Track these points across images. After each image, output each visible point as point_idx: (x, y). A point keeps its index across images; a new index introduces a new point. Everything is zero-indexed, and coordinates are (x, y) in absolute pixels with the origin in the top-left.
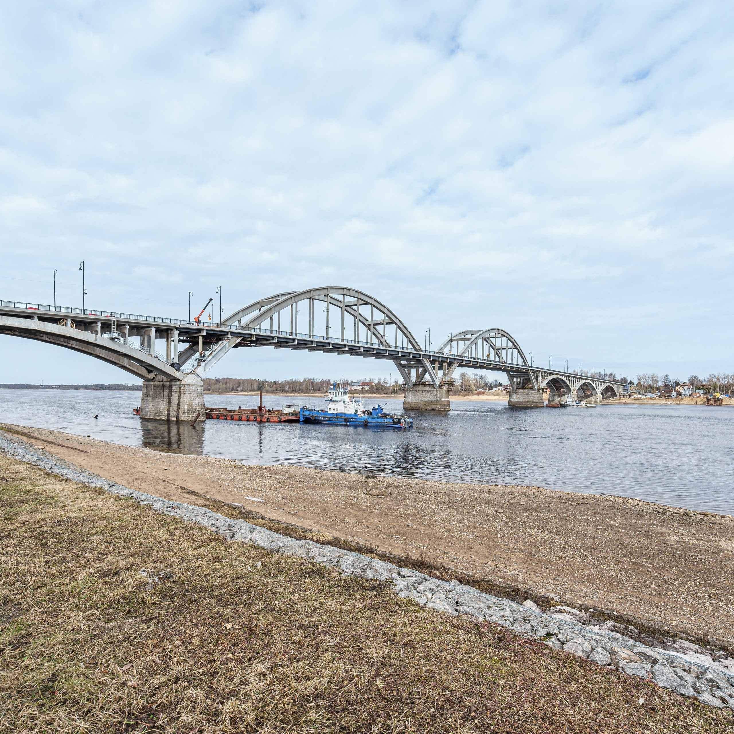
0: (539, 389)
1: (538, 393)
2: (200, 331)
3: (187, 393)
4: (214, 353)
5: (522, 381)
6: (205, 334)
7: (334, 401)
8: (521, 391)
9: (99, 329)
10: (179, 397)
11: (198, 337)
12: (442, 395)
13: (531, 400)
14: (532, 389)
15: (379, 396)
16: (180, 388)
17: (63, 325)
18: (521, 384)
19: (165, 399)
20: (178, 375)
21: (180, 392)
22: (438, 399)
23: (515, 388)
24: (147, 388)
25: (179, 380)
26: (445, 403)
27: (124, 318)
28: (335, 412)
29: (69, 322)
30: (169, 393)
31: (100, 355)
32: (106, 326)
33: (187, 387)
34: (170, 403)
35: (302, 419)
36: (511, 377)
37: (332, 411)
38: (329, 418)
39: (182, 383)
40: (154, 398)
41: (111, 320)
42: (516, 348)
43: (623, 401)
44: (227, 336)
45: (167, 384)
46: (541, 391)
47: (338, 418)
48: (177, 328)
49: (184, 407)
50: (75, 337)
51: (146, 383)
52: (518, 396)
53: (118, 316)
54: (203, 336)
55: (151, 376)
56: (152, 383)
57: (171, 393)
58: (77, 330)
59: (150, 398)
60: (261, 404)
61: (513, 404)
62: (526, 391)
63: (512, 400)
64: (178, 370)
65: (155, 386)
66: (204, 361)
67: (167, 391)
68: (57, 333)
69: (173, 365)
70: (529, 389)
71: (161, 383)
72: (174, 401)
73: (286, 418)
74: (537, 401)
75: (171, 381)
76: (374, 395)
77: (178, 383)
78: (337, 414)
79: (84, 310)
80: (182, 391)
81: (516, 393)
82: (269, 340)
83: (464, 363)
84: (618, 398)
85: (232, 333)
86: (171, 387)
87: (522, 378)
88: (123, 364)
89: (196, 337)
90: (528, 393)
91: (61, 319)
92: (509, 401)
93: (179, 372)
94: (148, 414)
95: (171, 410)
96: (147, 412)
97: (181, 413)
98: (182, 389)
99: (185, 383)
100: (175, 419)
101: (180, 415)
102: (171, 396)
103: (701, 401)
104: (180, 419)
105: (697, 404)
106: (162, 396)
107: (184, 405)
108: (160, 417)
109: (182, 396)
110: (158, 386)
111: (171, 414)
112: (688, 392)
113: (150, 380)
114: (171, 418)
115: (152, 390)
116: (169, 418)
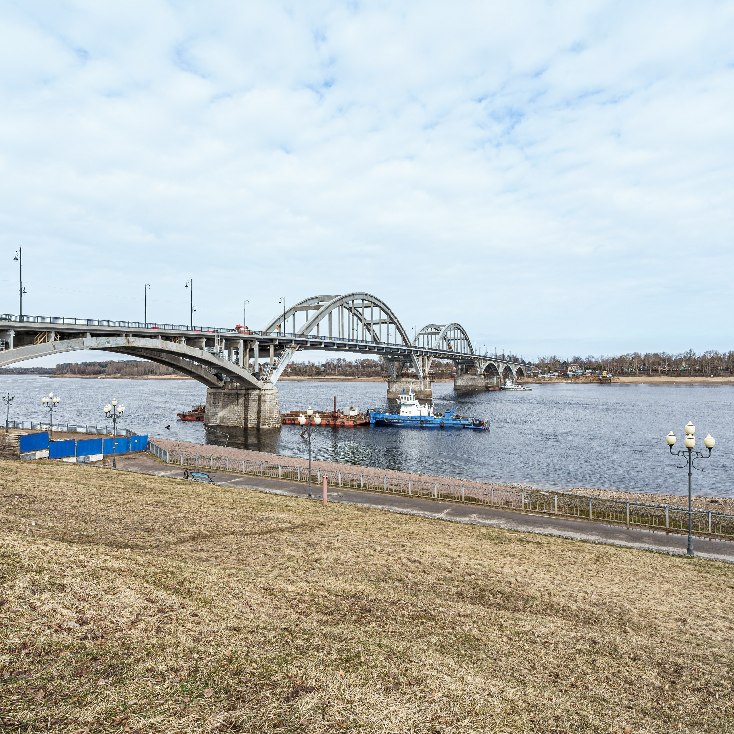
0: (480, 375)
1: (481, 378)
2: (271, 340)
3: (268, 401)
4: (282, 360)
5: (464, 368)
6: (277, 343)
7: (406, 405)
8: (465, 376)
9: (204, 344)
10: (259, 405)
11: (269, 346)
12: (425, 385)
13: (475, 384)
14: (475, 374)
15: (303, 378)
16: (260, 397)
17: (178, 343)
18: (464, 370)
19: (241, 407)
20: (259, 384)
21: (260, 400)
22: (422, 389)
23: (460, 374)
24: (213, 394)
25: (259, 389)
26: (429, 393)
27: (224, 333)
28: (408, 414)
29: (184, 339)
30: (245, 401)
31: (184, 367)
32: (211, 341)
33: (267, 396)
34: (246, 411)
35: (372, 421)
36: (457, 364)
37: (405, 414)
38: (404, 420)
39: (263, 392)
40: (225, 406)
41: (214, 336)
42: (466, 339)
43: (531, 380)
44: (290, 344)
45: (243, 392)
46: (483, 376)
47: (412, 421)
48: (257, 339)
49: (265, 414)
50: (189, 354)
51: (212, 391)
52: (462, 381)
53: (219, 331)
54: (275, 346)
55: (221, 384)
56: (223, 391)
57: (248, 402)
58: (188, 346)
59: (219, 406)
60: (335, 408)
61: (459, 388)
62: (470, 376)
63: (458, 384)
64: (258, 379)
65: (225, 394)
66: (276, 368)
67: (242, 400)
68: (176, 351)
69: (254, 374)
70: (472, 374)
71: (234, 391)
72: (253, 409)
73: (362, 422)
74: (480, 385)
75: (248, 389)
76: (299, 378)
77: (258, 391)
78: (412, 417)
79: (192, 327)
80: (262, 399)
81: (460, 378)
82: (316, 345)
83: (437, 356)
84: (525, 377)
85: (295, 341)
86: (247, 395)
87: (464, 365)
88: (200, 374)
89: (267, 346)
90: (472, 378)
91: (176, 337)
92: (455, 386)
93: (260, 381)
94: (218, 421)
95: (249, 417)
96: (216, 419)
97: (262, 421)
98: (262, 397)
99: (267, 392)
100: (255, 426)
101: (261, 423)
102: (248, 404)
103: (594, 380)
104: (261, 427)
105: (591, 383)
106: (236, 404)
107: (265, 413)
108: (235, 425)
109: (262, 405)
110: (230, 394)
111: (249, 422)
112: (579, 371)
113: (219, 388)
114: (249, 426)
115: (222, 398)
116: (247, 425)
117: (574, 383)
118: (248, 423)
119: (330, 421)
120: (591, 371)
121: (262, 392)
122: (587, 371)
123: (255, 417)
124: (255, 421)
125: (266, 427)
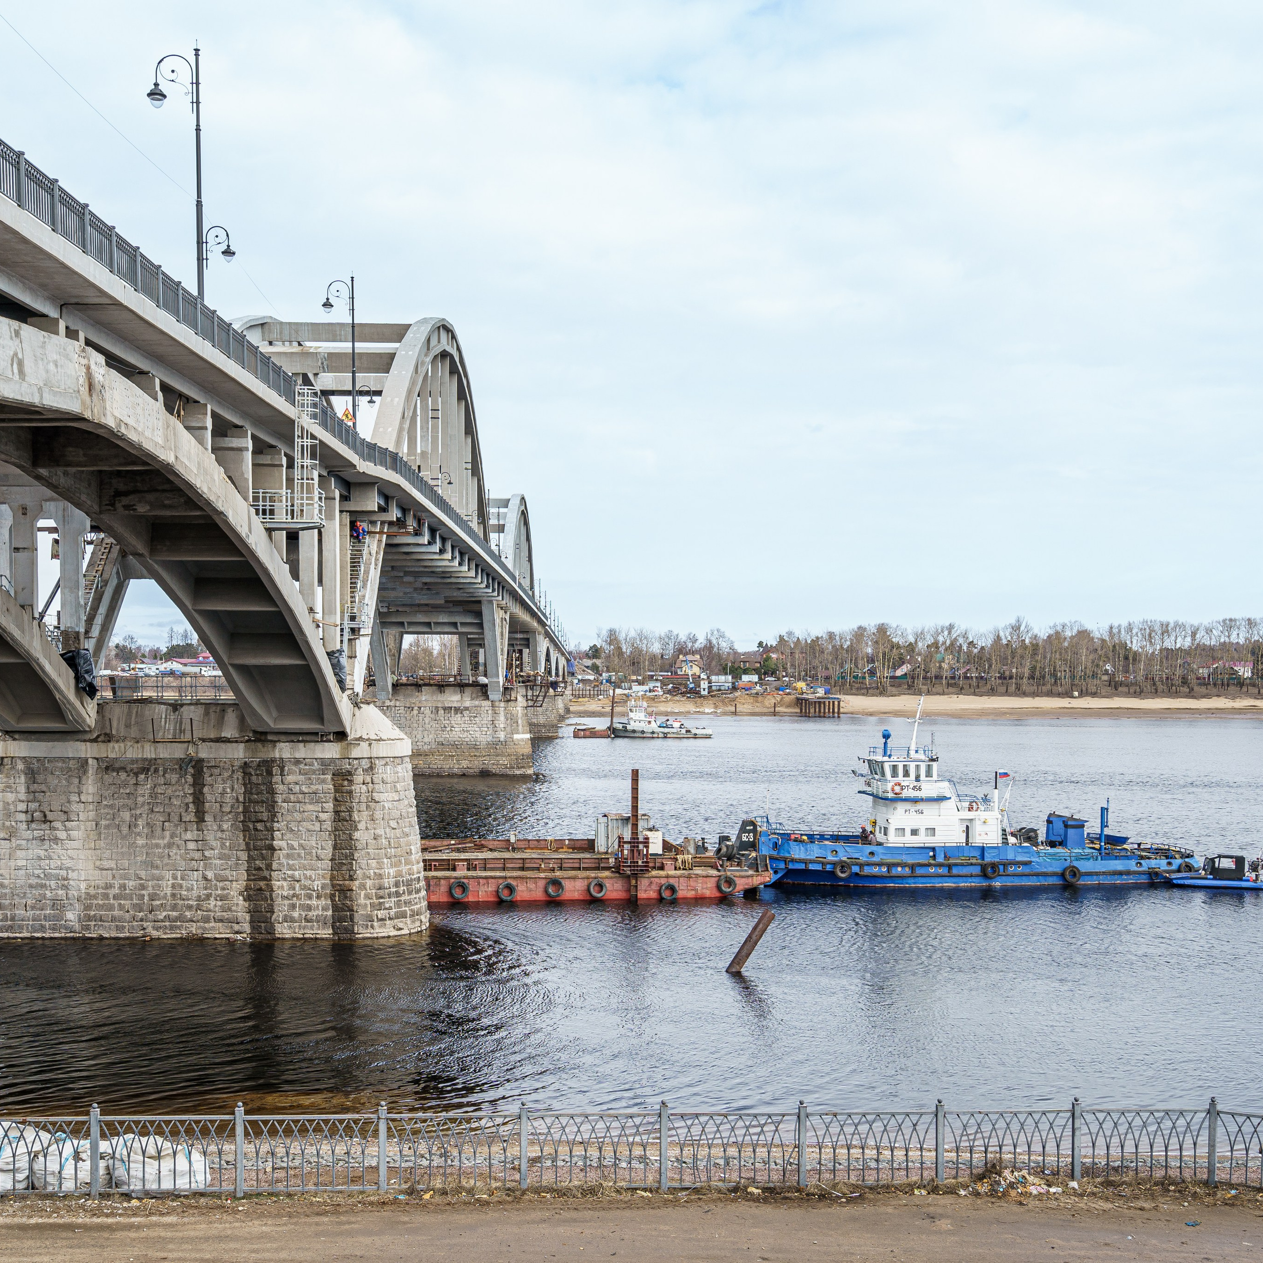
7: (915, 800)
10: (342, 823)
12: (512, 719)
16: (343, 777)
20: (344, 709)
21: (343, 797)
22: (502, 736)
24: (32, 774)
25: (341, 735)
30: (249, 803)
33: (381, 771)
34: (260, 852)
37: (912, 840)
39: (363, 751)
45: (239, 752)
56: (93, 752)
57: (272, 806)
65: (109, 767)
67: (227, 794)
71: (178, 752)
72: (302, 841)
75: (264, 738)
77: (330, 751)
80: (359, 788)
86: (261, 767)
93: (344, 698)
94: (71, 916)
95: (280, 886)
96: (56, 903)
97: (362, 901)
98: (359, 778)
99: (380, 750)
100: (326, 933)
101: (360, 914)
102: (273, 817)
103: (781, 703)
104: (362, 932)
105: (775, 714)
106: (190, 817)
107: (378, 858)
108: (194, 929)
109: (361, 817)
110: (147, 767)
111: (281, 909)
112: (722, 678)
113: (75, 733)
114: (283, 930)
115: (90, 787)
116: (271, 931)
117: (725, 714)
118: (278, 915)
119: (608, 884)
120: (755, 678)
121: (355, 753)
122: (745, 678)
123: (317, 884)
124: (322, 907)
125: (387, 931)
